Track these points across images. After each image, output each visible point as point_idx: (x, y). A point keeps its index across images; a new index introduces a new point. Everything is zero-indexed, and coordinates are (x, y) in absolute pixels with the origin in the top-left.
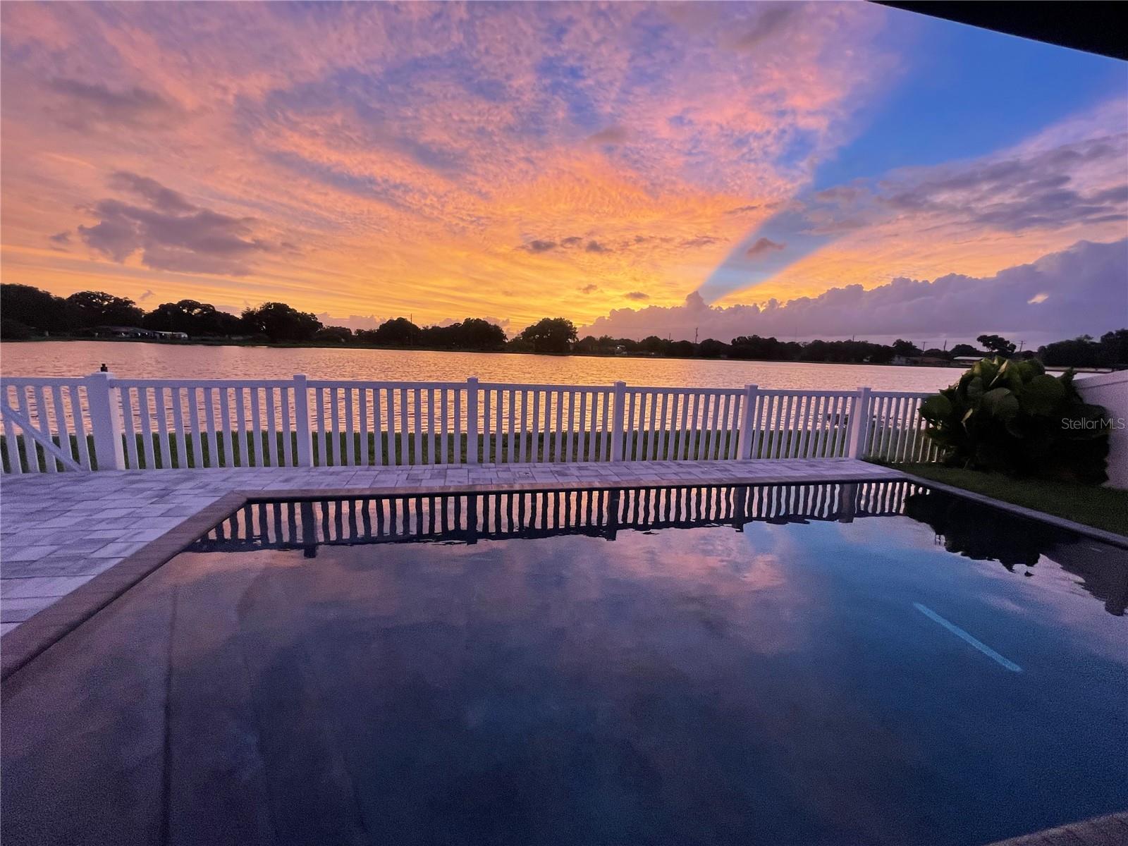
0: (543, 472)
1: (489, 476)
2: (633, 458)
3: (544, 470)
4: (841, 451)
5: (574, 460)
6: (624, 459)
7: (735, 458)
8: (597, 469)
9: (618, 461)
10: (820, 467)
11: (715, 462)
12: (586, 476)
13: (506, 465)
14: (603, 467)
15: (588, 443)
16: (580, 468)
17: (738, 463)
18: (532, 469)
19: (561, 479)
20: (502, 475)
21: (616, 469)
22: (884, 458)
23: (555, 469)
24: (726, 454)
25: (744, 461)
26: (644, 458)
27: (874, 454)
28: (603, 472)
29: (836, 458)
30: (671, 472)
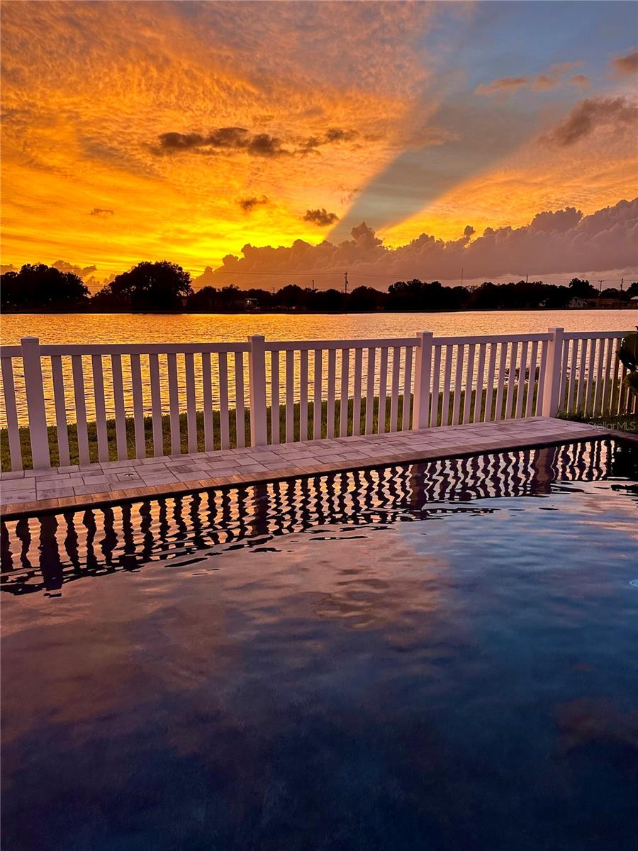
0: (155, 470)
1: (69, 484)
2: (282, 439)
3: (156, 467)
4: (534, 410)
5: (201, 450)
6: (269, 442)
7: (410, 428)
8: (232, 458)
9: (262, 445)
10: (512, 431)
11: (386, 435)
12: (219, 469)
13: (96, 466)
14: (242, 456)
15: (219, 426)
16: (209, 460)
17: (415, 434)
18: (138, 468)
19: (182, 477)
20: (90, 481)
21: (260, 457)
22: (581, 413)
23: (173, 464)
24: (399, 423)
25: (421, 430)
26: (297, 439)
27: (570, 410)
28: (243, 462)
29: (528, 418)
30: (332, 454)
